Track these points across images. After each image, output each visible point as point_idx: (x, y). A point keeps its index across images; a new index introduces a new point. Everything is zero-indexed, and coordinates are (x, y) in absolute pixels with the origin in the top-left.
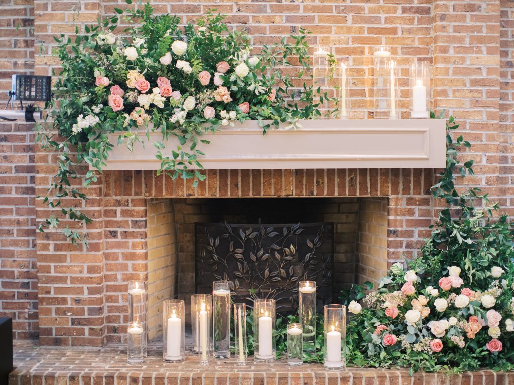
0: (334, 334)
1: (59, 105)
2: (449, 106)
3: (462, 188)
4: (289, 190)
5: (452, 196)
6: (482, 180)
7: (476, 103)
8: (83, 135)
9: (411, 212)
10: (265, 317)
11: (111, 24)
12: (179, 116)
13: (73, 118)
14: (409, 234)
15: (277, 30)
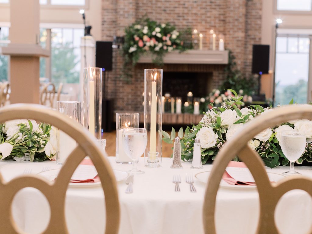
0: (197, 104)
1: (126, 45)
2: (230, 47)
3: (233, 70)
4: (186, 70)
5: (230, 72)
6: (239, 68)
7: (238, 46)
8: (132, 53)
9: (219, 76)
10: (179, 101)
11: (137, 23)
12: (157, 49)
13: (129, 48)
14: (218, 82)
15: (183, 25)
